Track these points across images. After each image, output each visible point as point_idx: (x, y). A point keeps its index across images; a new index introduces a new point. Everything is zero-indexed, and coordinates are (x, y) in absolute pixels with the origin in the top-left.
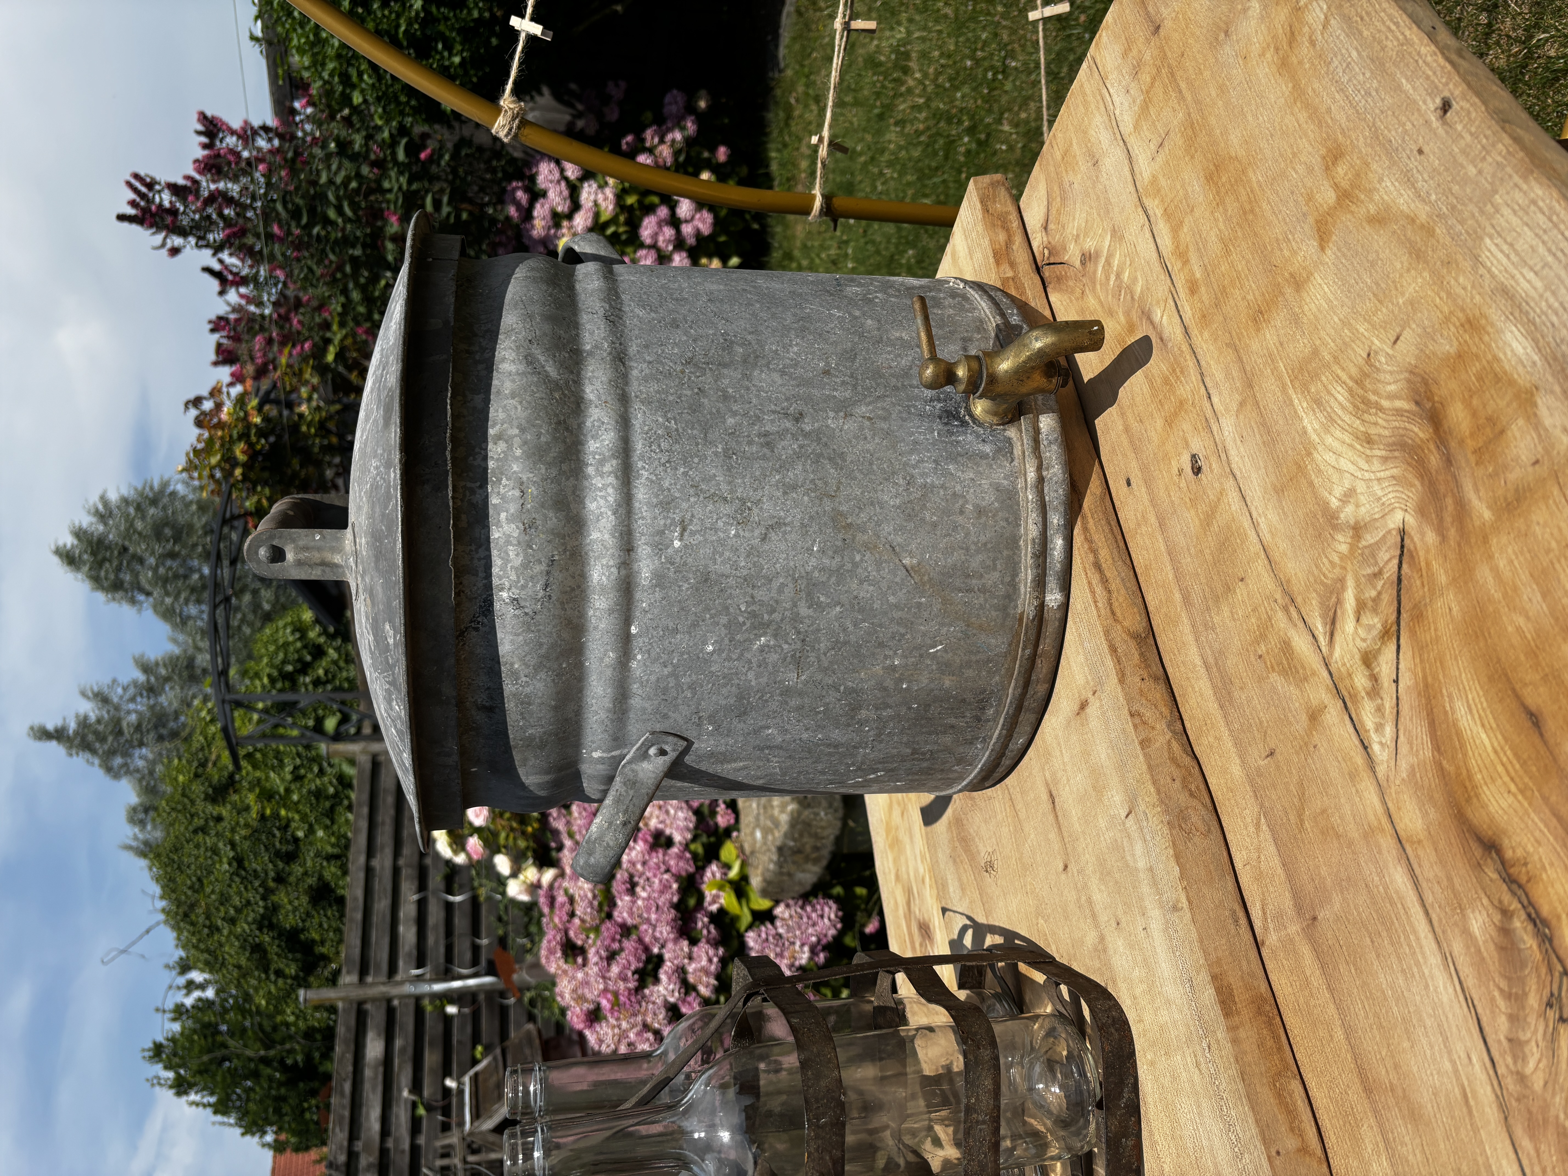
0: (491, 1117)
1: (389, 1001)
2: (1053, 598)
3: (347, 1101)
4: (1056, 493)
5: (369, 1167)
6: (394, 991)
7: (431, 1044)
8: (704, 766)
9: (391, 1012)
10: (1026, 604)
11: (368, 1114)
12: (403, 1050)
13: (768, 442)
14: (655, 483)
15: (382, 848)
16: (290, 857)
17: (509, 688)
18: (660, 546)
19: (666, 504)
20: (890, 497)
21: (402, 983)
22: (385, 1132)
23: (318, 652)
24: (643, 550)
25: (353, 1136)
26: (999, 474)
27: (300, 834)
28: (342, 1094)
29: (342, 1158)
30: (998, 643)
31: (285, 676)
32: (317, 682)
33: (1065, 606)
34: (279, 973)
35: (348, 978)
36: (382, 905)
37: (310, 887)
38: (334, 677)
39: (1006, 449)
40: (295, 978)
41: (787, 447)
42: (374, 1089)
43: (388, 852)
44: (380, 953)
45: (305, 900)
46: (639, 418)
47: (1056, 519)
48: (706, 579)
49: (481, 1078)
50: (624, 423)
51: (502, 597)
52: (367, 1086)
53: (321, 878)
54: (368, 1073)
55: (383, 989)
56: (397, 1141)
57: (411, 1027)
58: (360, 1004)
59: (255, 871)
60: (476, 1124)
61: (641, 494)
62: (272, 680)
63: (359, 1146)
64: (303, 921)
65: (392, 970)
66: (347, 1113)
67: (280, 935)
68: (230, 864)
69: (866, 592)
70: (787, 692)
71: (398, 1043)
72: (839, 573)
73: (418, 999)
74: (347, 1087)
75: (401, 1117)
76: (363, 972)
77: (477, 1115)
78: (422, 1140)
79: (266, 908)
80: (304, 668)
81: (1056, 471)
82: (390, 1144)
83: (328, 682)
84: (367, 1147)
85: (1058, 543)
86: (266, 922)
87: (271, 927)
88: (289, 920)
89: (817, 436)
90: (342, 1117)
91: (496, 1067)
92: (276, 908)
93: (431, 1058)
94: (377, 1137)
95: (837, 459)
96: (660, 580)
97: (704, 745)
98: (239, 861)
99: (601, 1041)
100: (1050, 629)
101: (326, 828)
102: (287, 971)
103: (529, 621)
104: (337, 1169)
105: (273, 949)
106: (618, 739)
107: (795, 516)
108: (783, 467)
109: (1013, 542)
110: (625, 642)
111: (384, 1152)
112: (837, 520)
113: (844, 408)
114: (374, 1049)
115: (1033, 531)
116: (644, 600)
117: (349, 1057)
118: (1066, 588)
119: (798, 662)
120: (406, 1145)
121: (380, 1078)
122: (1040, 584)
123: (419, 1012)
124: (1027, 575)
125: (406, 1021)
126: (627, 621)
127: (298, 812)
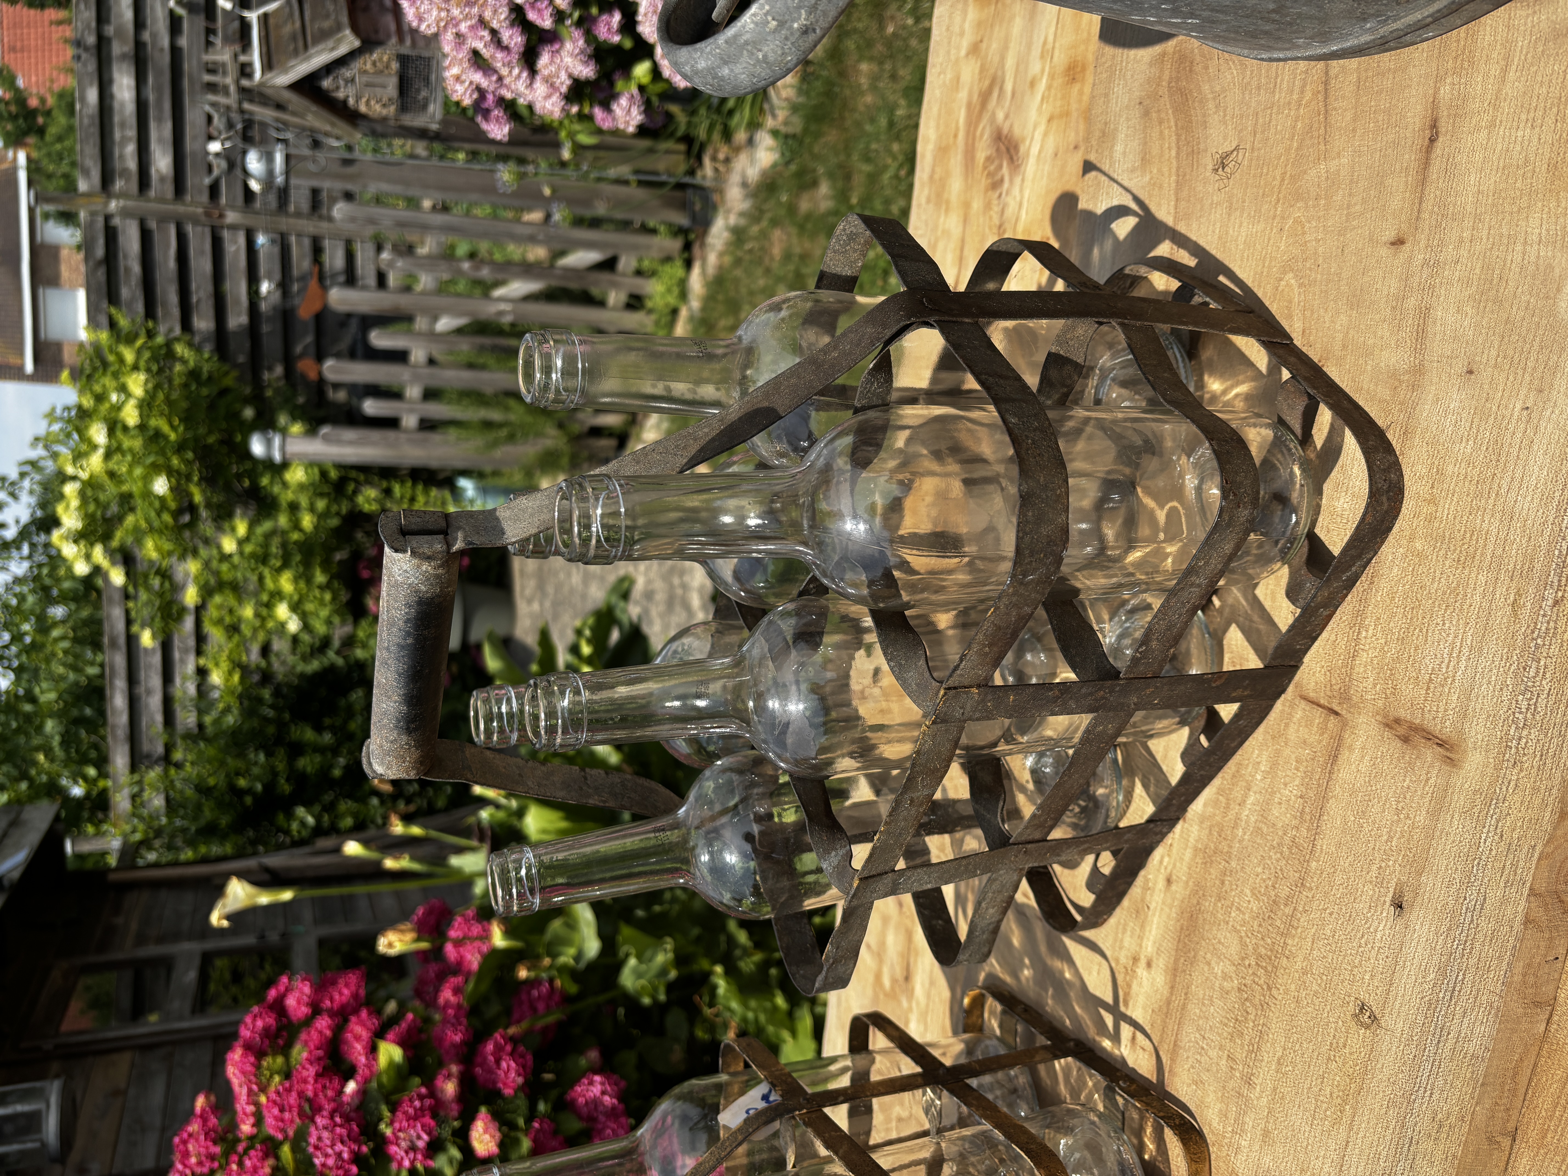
0: (286, 71)
5: (124, 56)
22: (139, 23)
25: (102, 18)
29: (88, 38)
49: (272, 21)
56: (154, 36)
60: (269, 75)
63: (110, 30)
77: (268, 65)
78: (183, 43)
82: (146, 38)
84: (120, 35)
91: (291, 14)
94: (130, 26)
99: (421, 19)
111: (140, 45)
120: (166, 44)
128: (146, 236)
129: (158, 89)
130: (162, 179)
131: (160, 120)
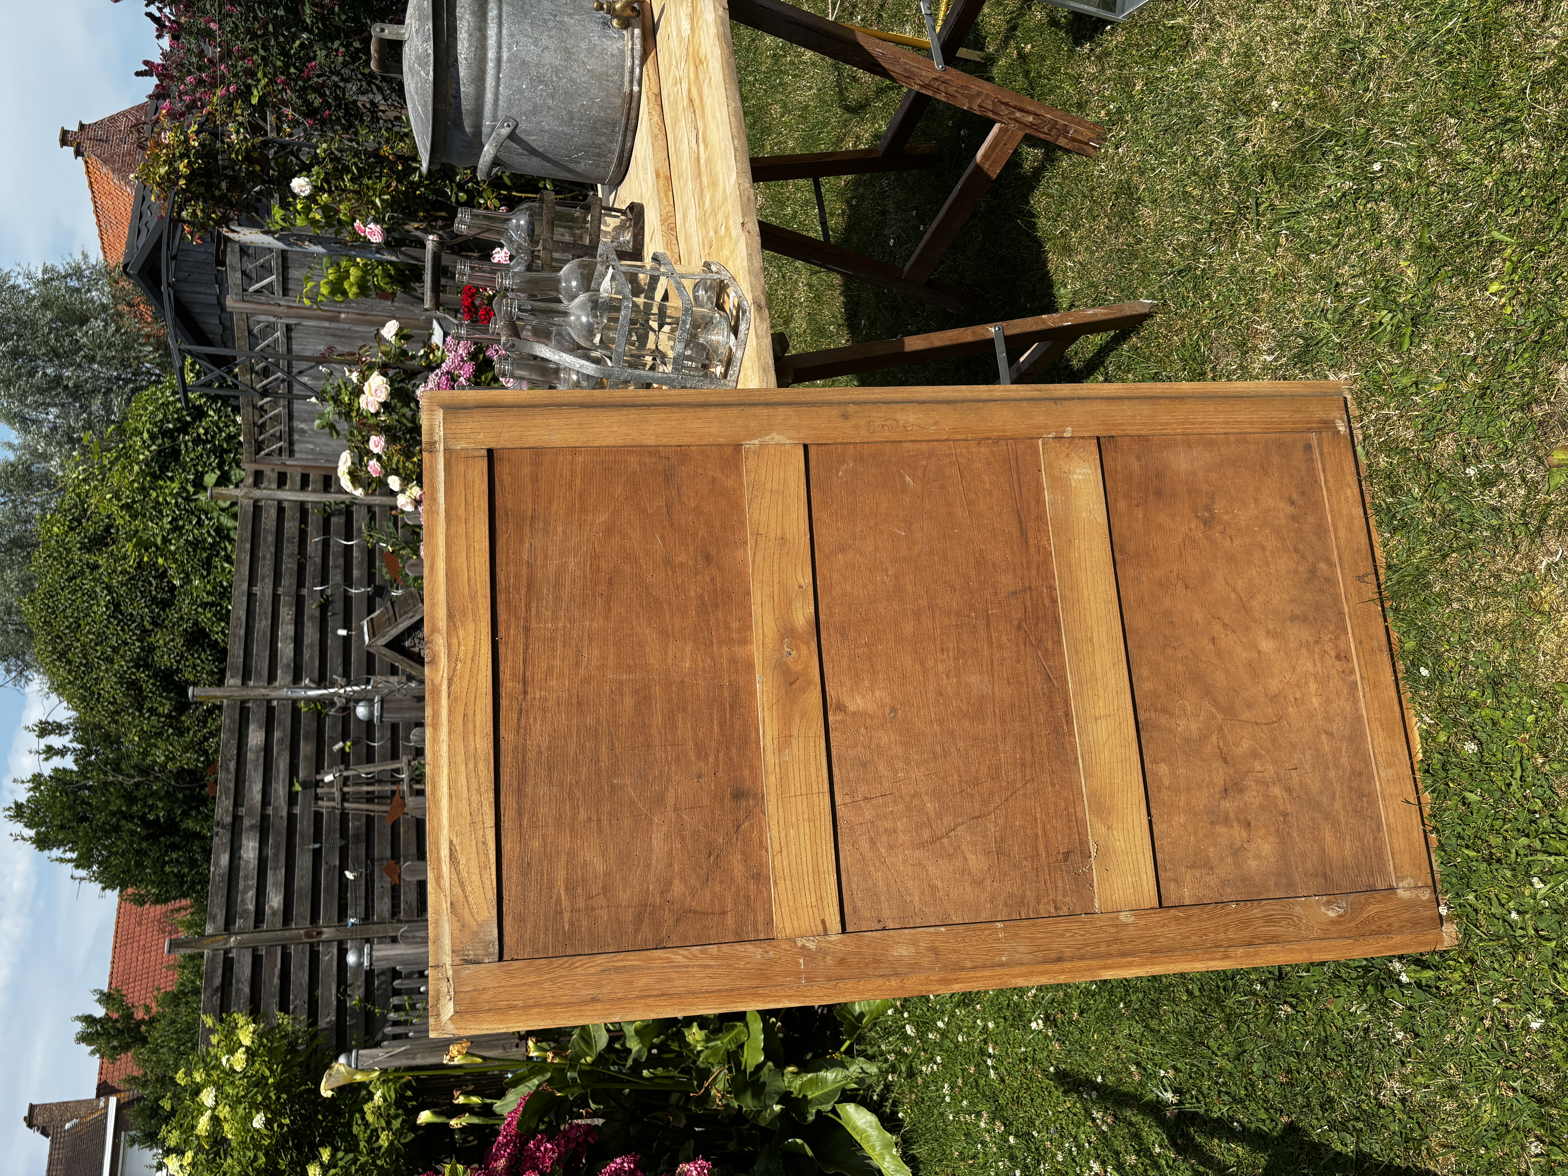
1: (269, 701)
2: (636, 88)
3: (232, 776)
4: (637, 54)
5: (252, 827)
6: (274, 694)
7: (305, 737)
8: (522, 136)
9: (270, 711)
10: (626, 89)
11: (250, 787)
12: (281, 740)
13: (545, 21)
14: (509, 28)
15: (263, 579)
16: (165, 604)
17: (462, 89)
18: (510, 49)
19: (512, 36)
20: (583, 45)
21: (281, 687)
22: (265, 802)
23: (199, 413)
24: (505, 49)
25: (238, 804)
26: (619, 44)
27: (177, 583)
28: (228, 770)
29: (228, 819)
30: (618, 102)
31: (165, 433)
32: (197, 441)
33: (640, 92)
34: (152, 710)
35: (232, 680)
36: (262, 624)
37: (185, 630)
38: (213, 437)
39: (622, 37)
40: (169, 716)
41: (551, 24)
42: (256, 770)
43: (269, 582)
44: (261, 662)
45: (180, 641)
46: (505, 8)
47: (637, 62)
48: (524, 62)
50: (500, 9)
51: (461, 58)
52: (249, 766)
53: (196, 623)
54: (250, 756)
55: (263, 691)
56: (276, 809)
57: (288, 723)
58: (243, 702)
59: (131, 615)
61: (504, 32)
62: (153, 437)
63: (242, 811)
64: (178, 662)
65: (272, 678)
66: (232, 786)
67: (155, 675)
68: (107, 608)
69: (574, 75)
70: (549, 108)
71: (277, 735)
72: (566, 67)
73: (295, 701)
74: (232, 765)
75: (280, 790)
76: (246, 678)
78: (297, 810)
79: (142, 649)
80: (184, 428)
81: (638, 47)
82: (270, 811)
83: (207, 441)
84: (250, 812)
85: (637, 70)
86: (142, 662)
87: (147, 666)
88: (164, 660)
89: (561, 22)
90: (228, 788)
92: (151, 649)
93: (306, 749)
94: (259, 806)
95: (567, 31)
96: (509, 60)
97: (523, 126)
98: (116, 606)
100: (635, 99)
101: (203, 577)
102: (161, 709)
103: (469, 66)
104: (223, 827)
105: (148, 687)
106: (495, 118)
107: (552, 46)
108: (550, 30)
109: (623, 67)
110: (498, 79)
111: (264, 817)
112: (566, 49)
113: (570, 16)
114: (255, 737)
115: (629, 64)
116: (504, 66)
117: (234, 742)
118: (640, 85)
119: (553, 97)
120: (285, 813)
121: (261, 760)
122: (631, 82)
123: (296, 712)
124: (627, 79)
125: (284, 718)
126: (499, 72)
127: (175, 561)
128: (257, 960)
129: (277, 847)
130: (274, 913)
131: (275, 869)
